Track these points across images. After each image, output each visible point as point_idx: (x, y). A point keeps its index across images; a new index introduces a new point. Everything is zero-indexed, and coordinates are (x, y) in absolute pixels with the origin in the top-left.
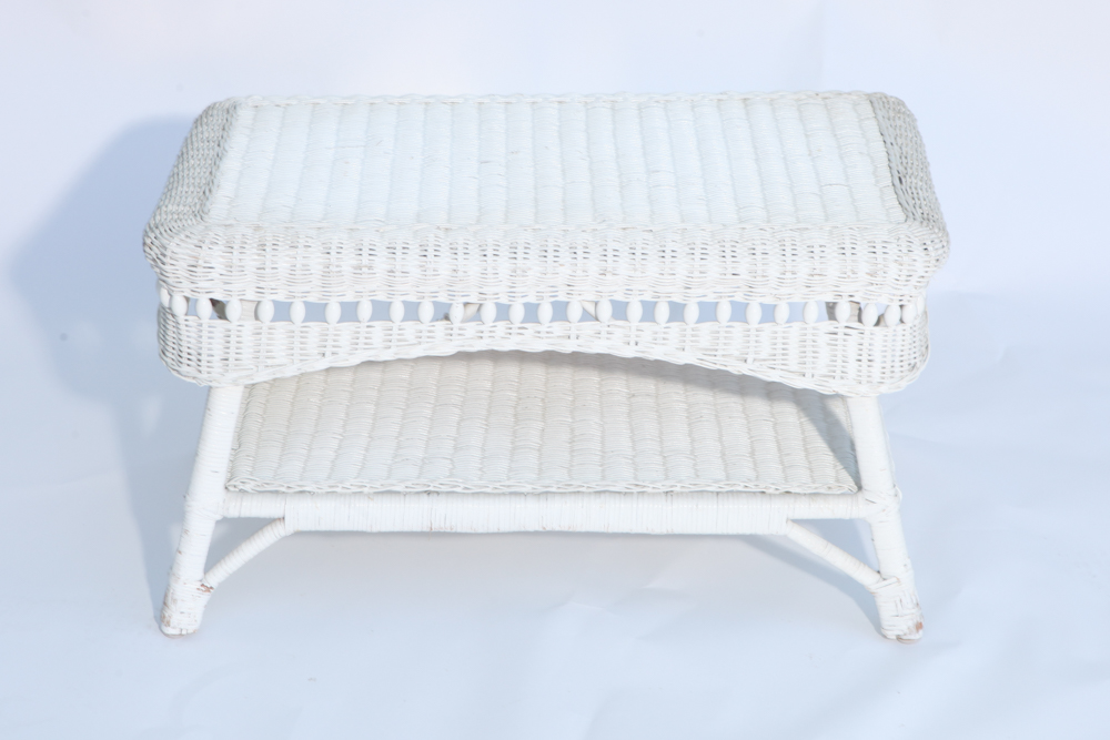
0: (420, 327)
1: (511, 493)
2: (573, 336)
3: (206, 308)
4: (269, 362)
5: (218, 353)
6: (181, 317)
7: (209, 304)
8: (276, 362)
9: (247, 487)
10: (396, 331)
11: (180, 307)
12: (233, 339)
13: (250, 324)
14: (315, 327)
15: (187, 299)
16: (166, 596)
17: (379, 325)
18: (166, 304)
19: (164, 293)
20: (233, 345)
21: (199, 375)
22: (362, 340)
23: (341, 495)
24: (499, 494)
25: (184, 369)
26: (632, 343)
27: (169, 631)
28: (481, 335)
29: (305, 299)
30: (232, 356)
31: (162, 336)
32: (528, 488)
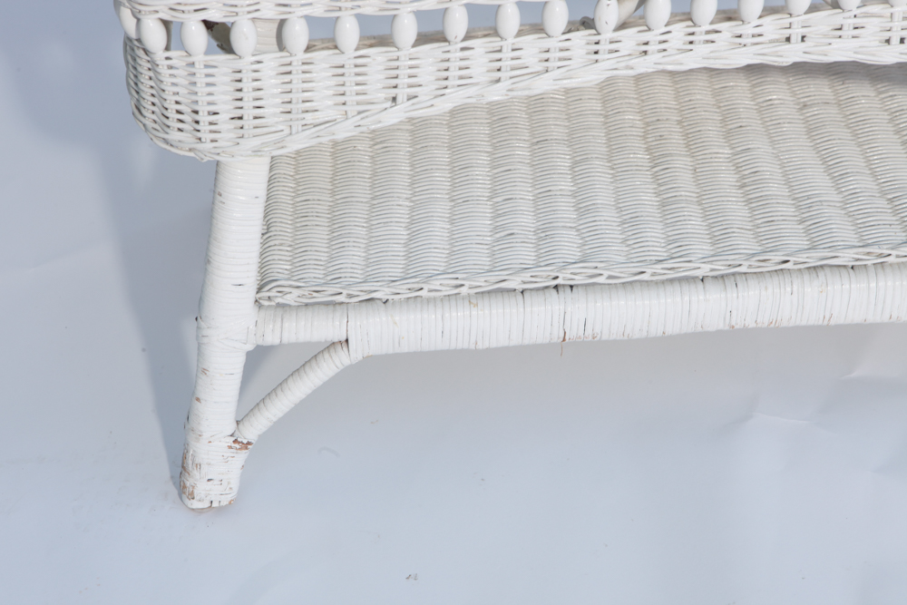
0: (547, 43)
1: (680, 280)
2: (795, 38)
3: (197, 37)
4: (309, 118)
5: (226, 109)
6: (160, 55)
7: (202, 28)
8: (320, 117)
9: (290, 299)
10: (507, 54)
11: (154, 36)
12: (247, 85)
13: (272, 61)
14: (378, 55)
15: (166, 24)
16: (184, 458)
17: (479, 44)
18: (133, 34)
19: (126, 13)
20: (248, 95)
21: (199, 146)
22: (454, 73)
23: (429, 300)
24: (663, 282)
25: (174, 136)
26: (895, 40)
27: (195, 504)
28: (645, 48)
29: (358, 11)
30: (249, 113)
31: (134, 85)
32: (705, 270)
